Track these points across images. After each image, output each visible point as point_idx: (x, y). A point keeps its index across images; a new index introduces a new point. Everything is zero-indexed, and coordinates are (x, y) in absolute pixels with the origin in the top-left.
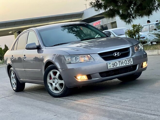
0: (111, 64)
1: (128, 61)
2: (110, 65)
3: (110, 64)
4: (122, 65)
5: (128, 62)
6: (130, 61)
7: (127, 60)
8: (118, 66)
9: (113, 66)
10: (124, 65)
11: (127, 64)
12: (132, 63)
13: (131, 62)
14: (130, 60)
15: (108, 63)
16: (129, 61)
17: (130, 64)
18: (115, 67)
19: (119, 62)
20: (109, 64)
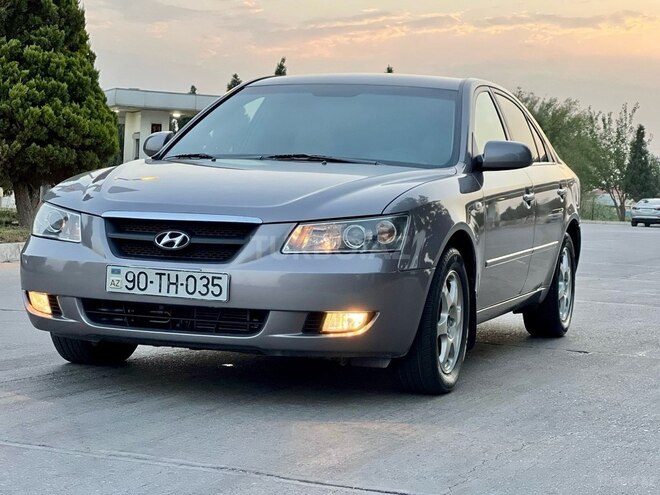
0: (121, 277)
1: (205, 281)
2: (115, 277)
3: (119, 272)
4: (172, 294)
5: (206, 286)
6: (213, 285)
7: (198, 276)
8: (152, 290)
9: (130, 285)
10: (182, 293)
11: (197, 296)
12: (223, 297)
13: (216, 290)
14: (216, 282)
15: (109, 269)
16: (210, 286)
17: (210, 297)
18: (136, 291)
19: (161, 274)
20: (113, 271)
